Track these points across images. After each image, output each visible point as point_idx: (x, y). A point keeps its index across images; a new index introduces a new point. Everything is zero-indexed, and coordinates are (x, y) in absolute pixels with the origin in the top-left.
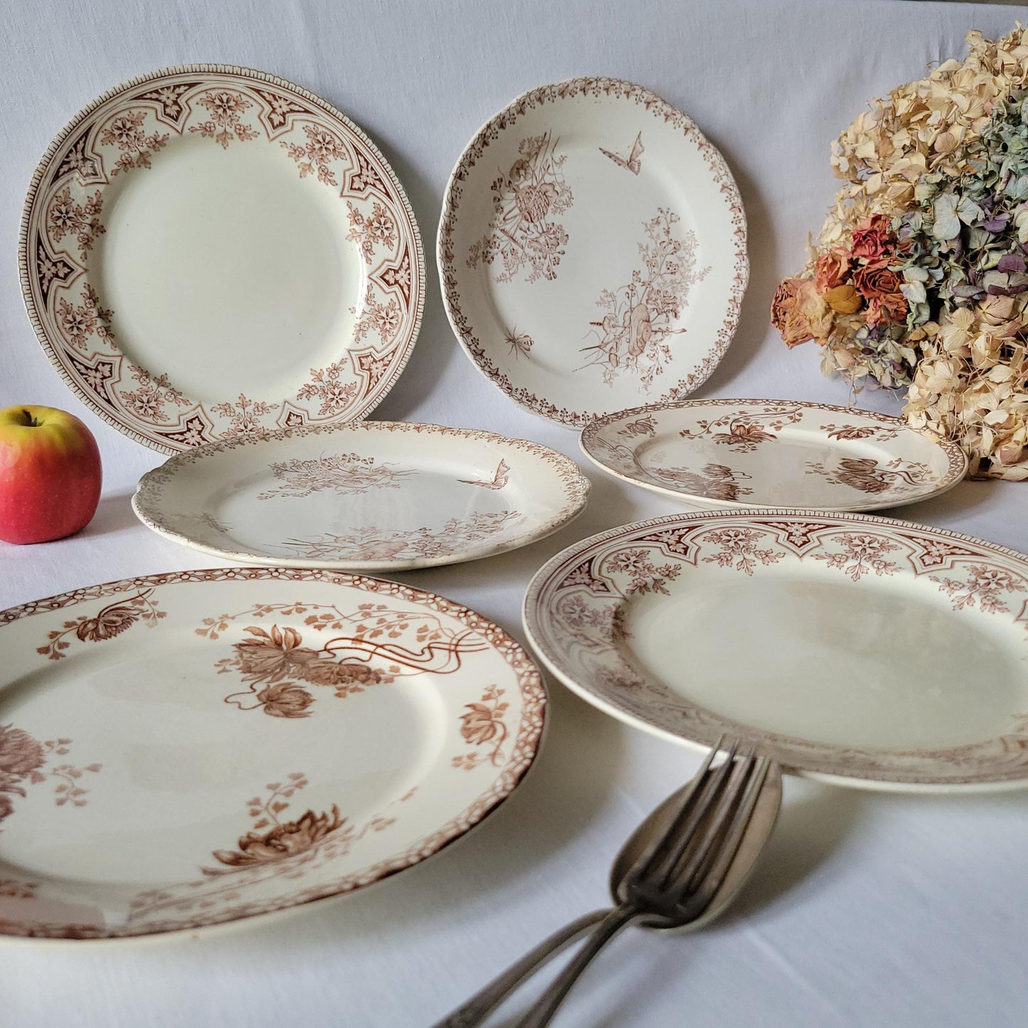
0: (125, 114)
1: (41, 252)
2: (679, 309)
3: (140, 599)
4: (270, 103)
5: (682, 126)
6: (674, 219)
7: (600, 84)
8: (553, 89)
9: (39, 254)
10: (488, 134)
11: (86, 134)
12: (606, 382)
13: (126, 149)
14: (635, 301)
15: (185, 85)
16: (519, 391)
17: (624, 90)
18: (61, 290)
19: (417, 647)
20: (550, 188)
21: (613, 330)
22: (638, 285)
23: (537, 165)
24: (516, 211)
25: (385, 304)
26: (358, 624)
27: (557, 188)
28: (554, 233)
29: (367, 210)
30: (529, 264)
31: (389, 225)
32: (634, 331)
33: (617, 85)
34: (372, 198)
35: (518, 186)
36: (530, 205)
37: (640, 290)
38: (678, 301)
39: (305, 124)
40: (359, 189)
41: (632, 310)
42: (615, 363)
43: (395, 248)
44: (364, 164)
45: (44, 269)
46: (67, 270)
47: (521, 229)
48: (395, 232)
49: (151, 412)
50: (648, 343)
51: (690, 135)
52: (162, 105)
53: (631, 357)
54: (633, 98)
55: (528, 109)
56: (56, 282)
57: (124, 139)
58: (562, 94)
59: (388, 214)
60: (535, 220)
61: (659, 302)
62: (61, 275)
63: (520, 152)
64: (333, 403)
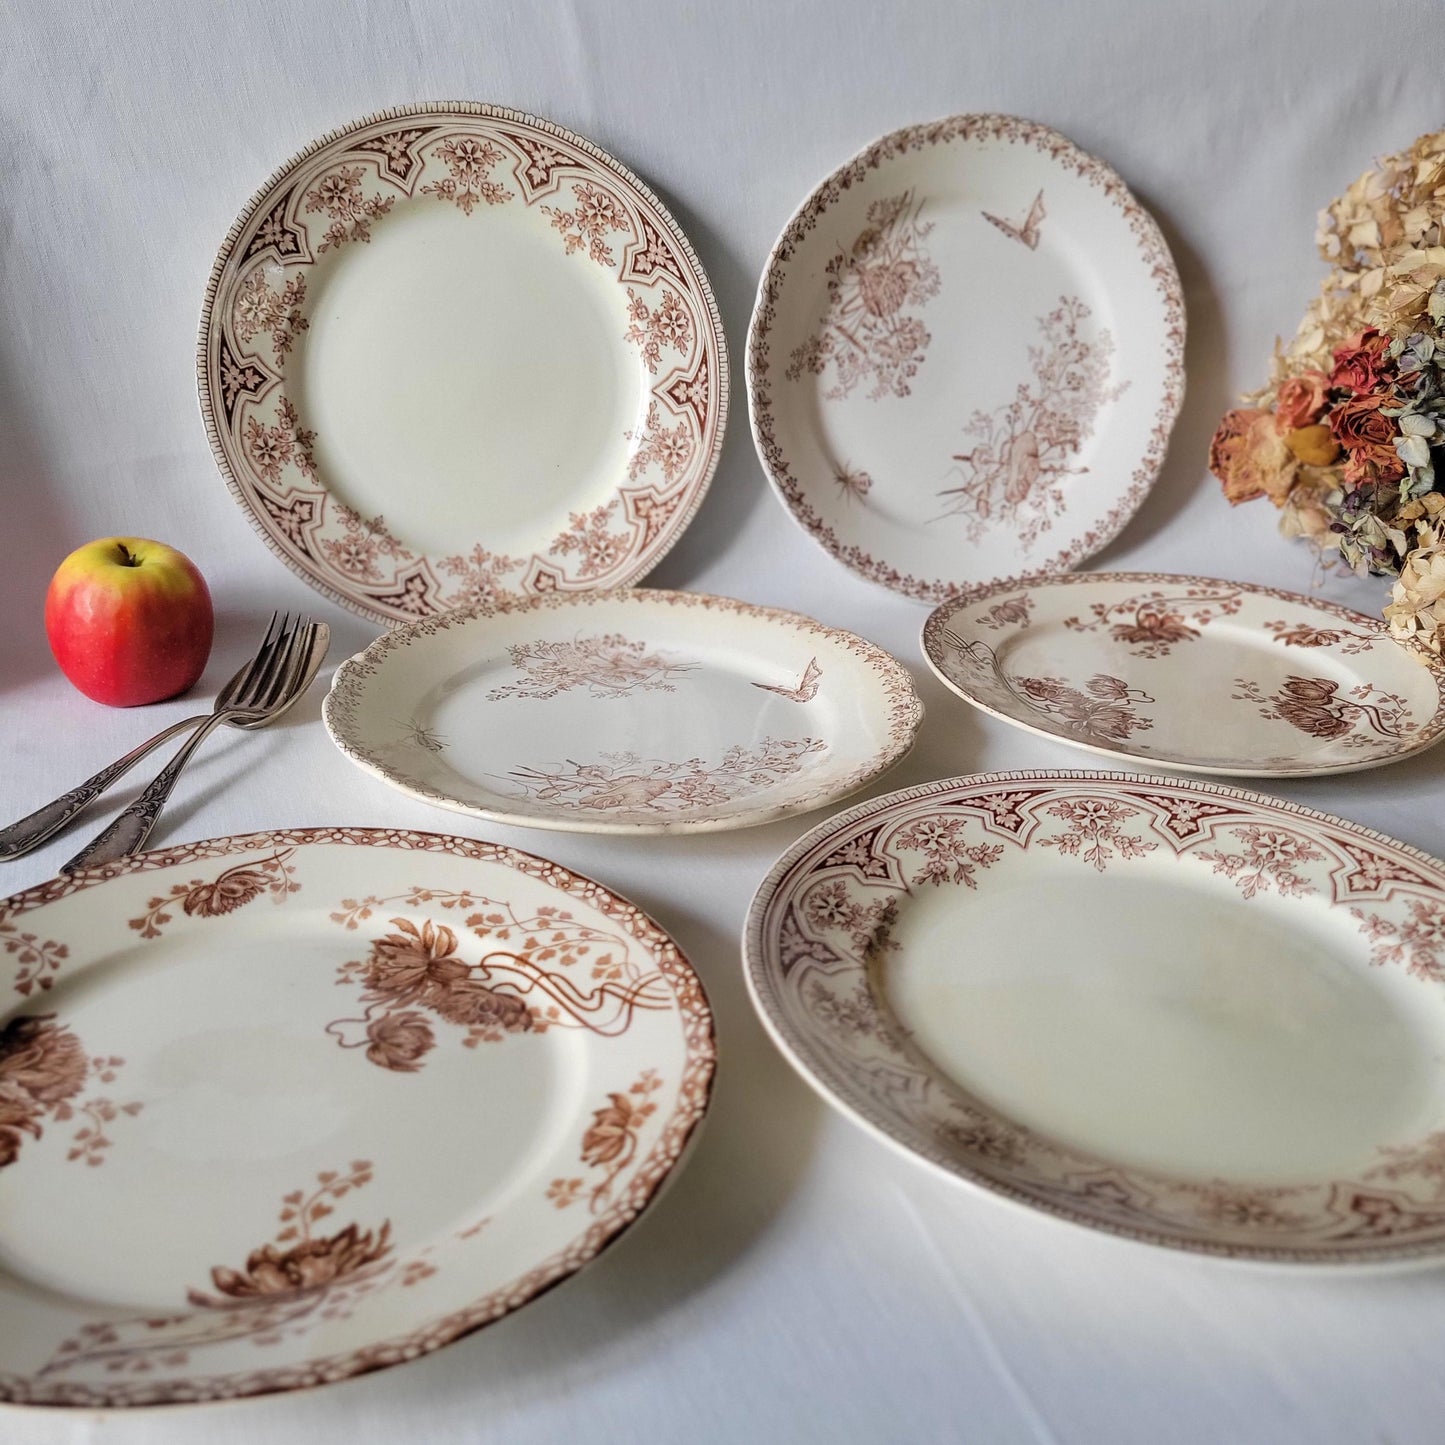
0: (337, 171)
1: (226, 355)
2: (1081, 440)
3: (274, 861)
4: (529, 153)
5: (1103, 182)
6: (1082, 311)
7: (989, 124)
8: (921, 131)
9: (222, 358)
10: (825, 196)
11: (286, 198)
12: (970, 539)
13: (338, 218)
14: (1019, 428)
15: (416, 130)
16: (849, 551)
17: (1021, 131)
18: (249, 406)
20: (908, 269)
21: (985, 467)
22: (1025, 405)
23: (892, 237)
24: (860, 301)
25: (673, 429)
26: (529, 935)
27: (919, 269)
28: (911, 331)
29: (654, 300)
30: (873, 375)
31: (682, 321)
32: (1015, 467)
33: (1013, 125)
34: (661, 284)
35: (864, 266)
36: (880, 292)
37: (1027, 411)
38: (1080, 428)
39: (574, 182)
40: (644, 272)
41: (1013, 439)
42: (983, 511)
43: (689, 354)
44: (653, 238)
45: (229, 378)
46: (257, 379)
47: (865, 326)
48: (690, 331)
49: (360, 567)
50: (1034, 486)
51: (1113, 196)
52: (386, 157)
53: (1008, 505)
54: (1033, 143)
55: (883, 161)
56: (244, 395)
57: (336, 203)
58: (933, 137)
59: (682, 306)
60: (885, 314)
61: (1053, 429)
62: (251, 385)
63: (869, 219)
64: (597, 561)
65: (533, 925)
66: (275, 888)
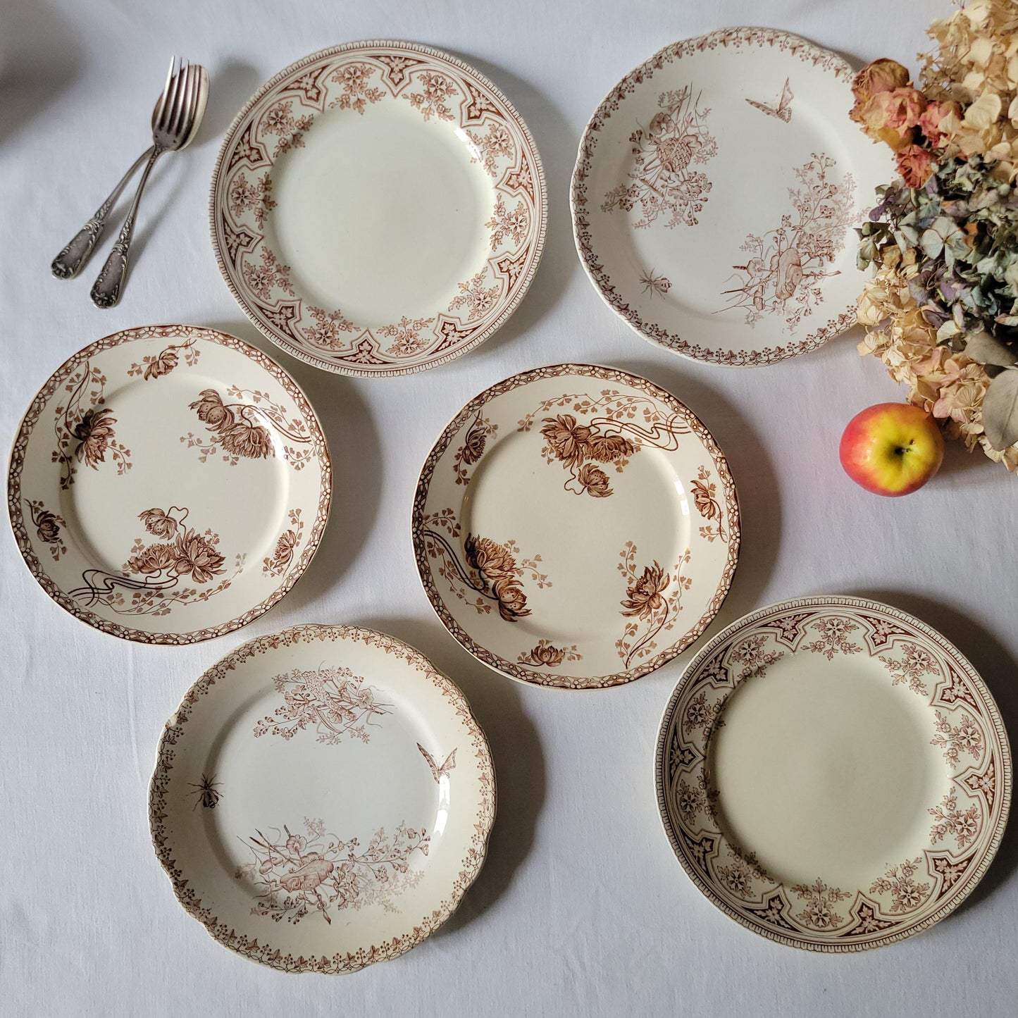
0: (233, 186)
1: (267, 313)
3: (478, 421)
4: (299, 88)
9: (267, 316)
11: (224, 220)
13: (254, 207)
15: (245, 133)
18: (297, 324)
25: (488, 132)
29: (418, 87)
31: (440, 80)
34: (414, 76)
39: (330, 78)
40: (401, 80)
43: (459, 91)
45: (278, 322)
46: (290, 310)
48: (448, 80)
49: (414, 346)
52: (245, 158)
56: (291, 323)
57: (246, 201)
59: (433, 74)
62: (290, 316)
64: (519, 229)
66: (489, 432)
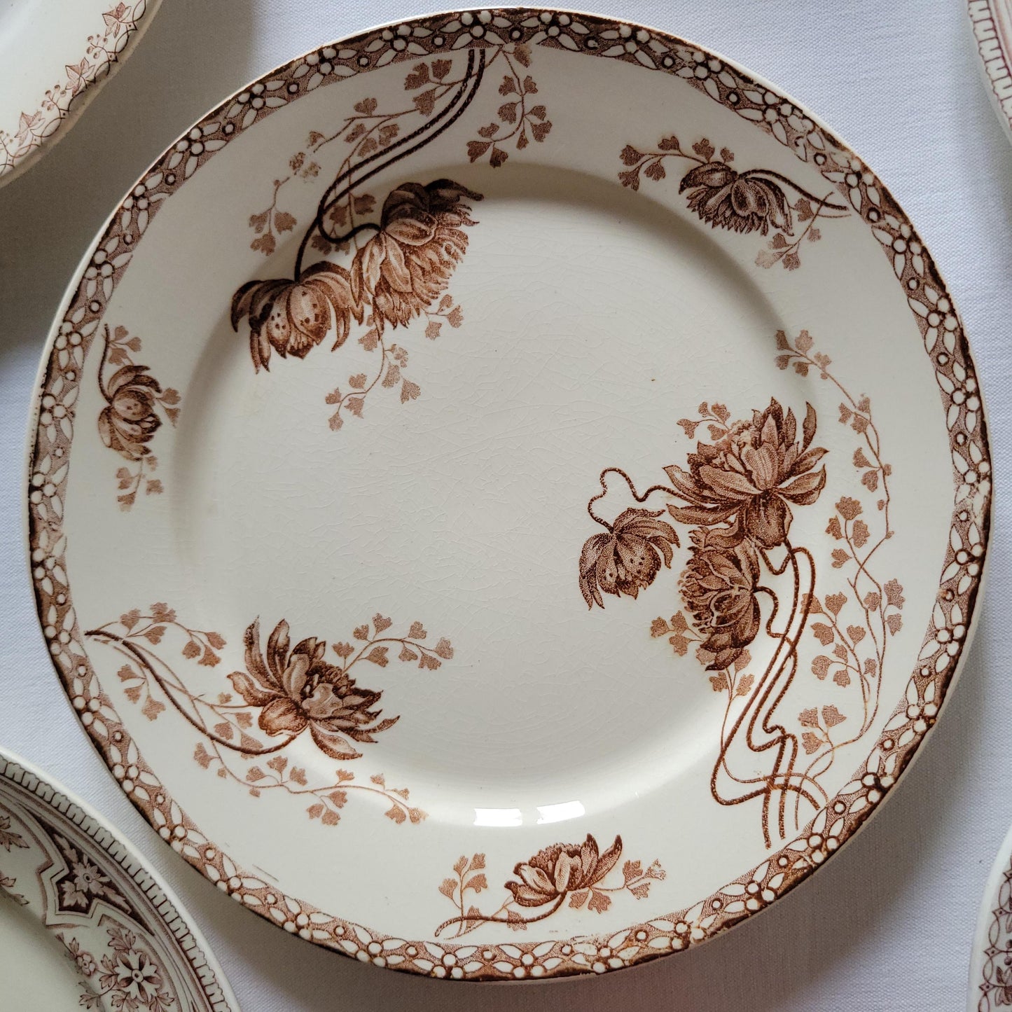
19: (786, 716)
26: (849, 593)
65: (865, 587)
